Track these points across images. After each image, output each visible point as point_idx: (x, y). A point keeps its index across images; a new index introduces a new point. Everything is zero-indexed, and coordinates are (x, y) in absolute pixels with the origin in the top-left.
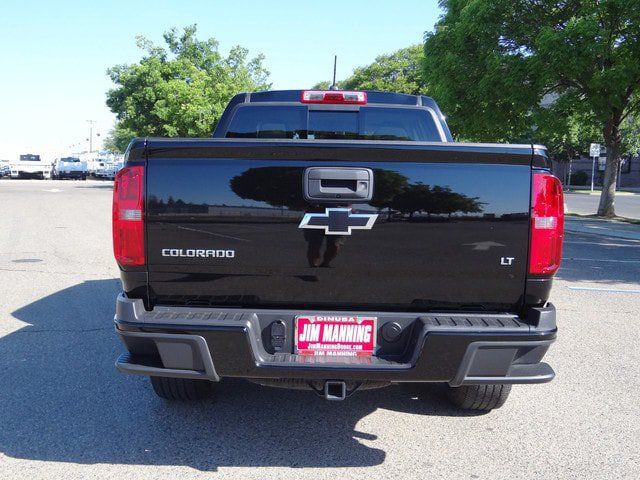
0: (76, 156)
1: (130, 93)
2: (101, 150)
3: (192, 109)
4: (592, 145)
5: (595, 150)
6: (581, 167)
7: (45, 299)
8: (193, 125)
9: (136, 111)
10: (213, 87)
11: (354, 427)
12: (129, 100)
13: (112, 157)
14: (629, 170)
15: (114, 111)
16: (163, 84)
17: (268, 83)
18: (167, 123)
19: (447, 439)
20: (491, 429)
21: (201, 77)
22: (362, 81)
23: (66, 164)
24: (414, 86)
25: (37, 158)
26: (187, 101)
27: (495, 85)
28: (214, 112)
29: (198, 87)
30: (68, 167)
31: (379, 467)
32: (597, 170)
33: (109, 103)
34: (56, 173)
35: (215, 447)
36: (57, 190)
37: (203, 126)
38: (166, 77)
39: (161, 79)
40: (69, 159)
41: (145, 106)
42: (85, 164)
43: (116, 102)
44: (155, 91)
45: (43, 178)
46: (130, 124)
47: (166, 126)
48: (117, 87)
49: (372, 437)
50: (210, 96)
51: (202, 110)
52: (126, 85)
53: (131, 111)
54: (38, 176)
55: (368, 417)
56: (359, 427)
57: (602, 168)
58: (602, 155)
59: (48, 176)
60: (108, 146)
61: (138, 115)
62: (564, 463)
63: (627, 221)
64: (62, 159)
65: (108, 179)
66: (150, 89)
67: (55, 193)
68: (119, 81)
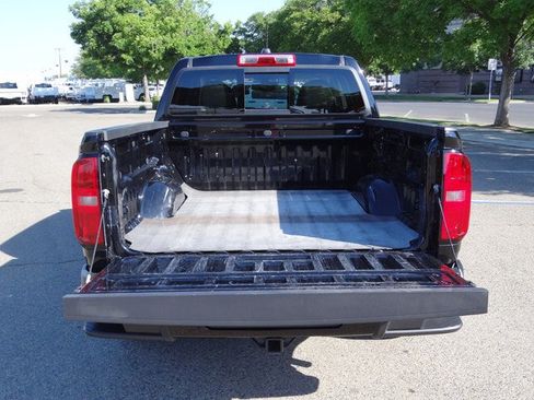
0: (48, 83)
1: (91, 27)
2: (69, 74)
3: (145, 40)
4: (490, 60)
5: (492, 64)
6: (480, 78)
7: (27, 230)
8: (147, 54)
9: (97, 42)
10: (163, 20)
11: (291, 354)
12: (90, 33)
13: (79, 81)
14: (521, 80)
15: (78, 42)
16: (119, 17)
17: (210, 15)
18: (124, 52)
19: (370, 363)
20: (406, 352)
21: (151, 11)
22: (292, 11)
23: (40, 89)
24: (337, 15)
25: (15, 86)
26: (140, 33)
27: (408, 16)
28: (164, 42)
29: (150, 21)
30: (42, 92)
31: (313, 395)
32: (494, 81)
33: (73, 35)
34: (32, 97)
35: (175, 380)
36: (34, 115)
37: (156, 55)
38: (121, 11)
39: (116, 13)
40: (43, 85)
41: (104, 38)
42: (56, 89)
43: (79, 34)
44: (112, 24)
45: (20, 103)
46: (93, 53)
47: (123, 56)
48: (79, 21)
49: (307, 365)
50: (160, 28)
51: (154, 41)
52: (87, 20)
53: (93, 43)
54: (17, 101)
55: (303, 343)
56: (296, 355)
57: (498, 79)
58: (498, 68)
59: (25, 101)
60: (75, 72)
61: (99, 46)
62: (468, 384)
63: (520, 130)
64: (37, 86)
65: (77, 102)
66: (107, 23)
67: (32, 118)
68: (80, 16)
